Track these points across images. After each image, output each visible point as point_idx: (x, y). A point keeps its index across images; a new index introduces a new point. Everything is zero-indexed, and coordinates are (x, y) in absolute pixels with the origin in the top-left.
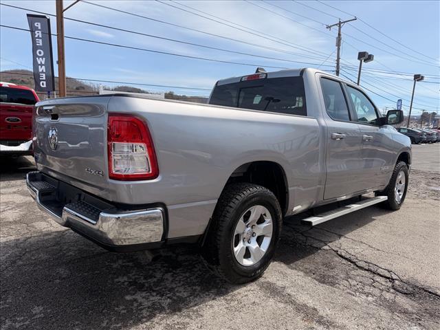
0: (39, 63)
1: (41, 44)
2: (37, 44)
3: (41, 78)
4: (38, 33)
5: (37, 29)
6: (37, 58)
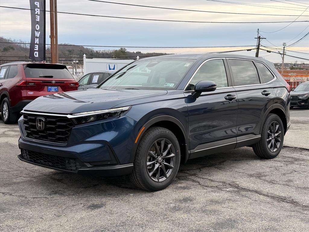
2: (37, 20)
3: (35, 49)
4: (37, 10)
5: (36, 7)
6: (36, 32)
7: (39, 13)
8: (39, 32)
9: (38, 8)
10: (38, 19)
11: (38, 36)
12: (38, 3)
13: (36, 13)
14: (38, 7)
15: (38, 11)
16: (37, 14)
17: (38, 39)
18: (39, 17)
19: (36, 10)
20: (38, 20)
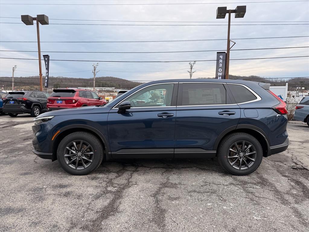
0: (219, 75)
1: (221, 66)
5: (220, 59)
9: (221, 59)
11: (221, 75)
12: (222, 56)
13: (220, 62)
18: (221, 64)
19: (220, 60)
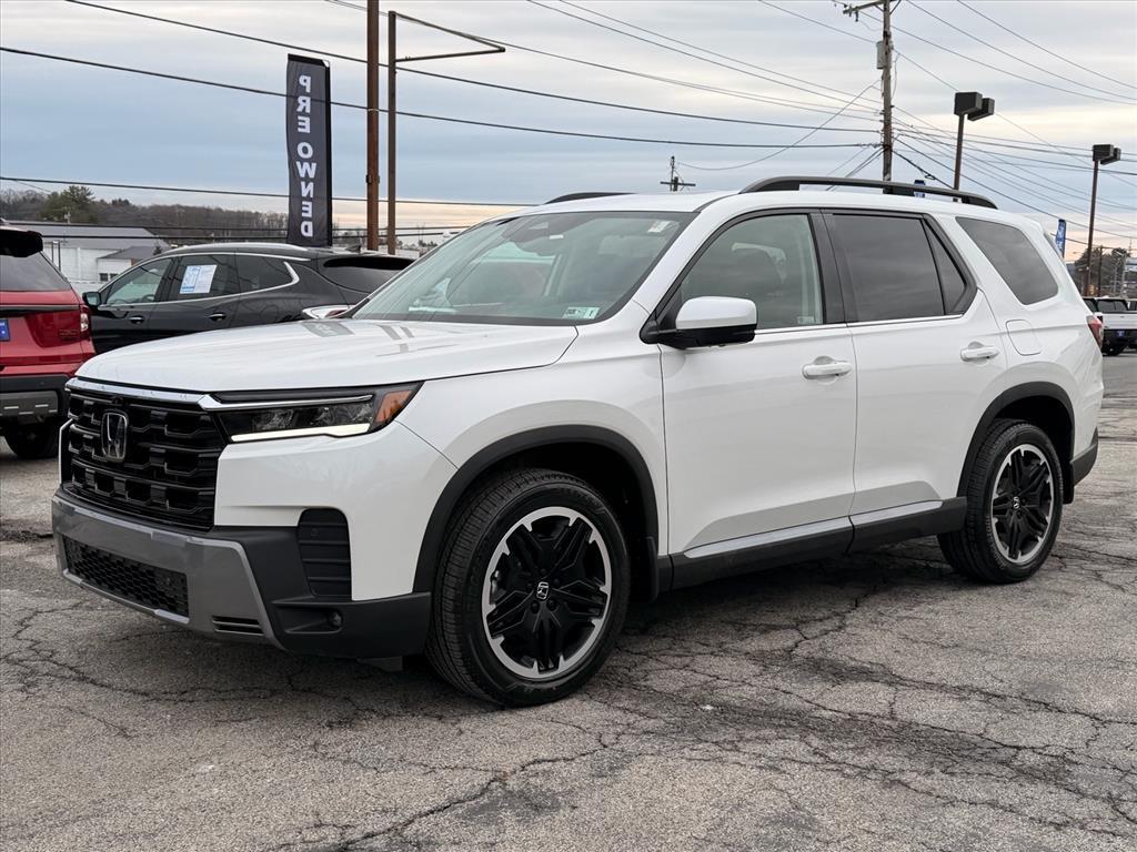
0: (302, 175)
2: (300, 130)
3: (304, 215)
4: (304, 101)
5: (303, 91)
6: (298, 163)
7: (308, 111)
8: (314, 165)
9: (307, 95)
10: (305, 126)
11: (312, 175)
13: (300, 109)
14: (308, 90)
15: (305, 104)
16: (303, 113)
17: (311, 184)
19: (300, 99)
20: (307, 130)
